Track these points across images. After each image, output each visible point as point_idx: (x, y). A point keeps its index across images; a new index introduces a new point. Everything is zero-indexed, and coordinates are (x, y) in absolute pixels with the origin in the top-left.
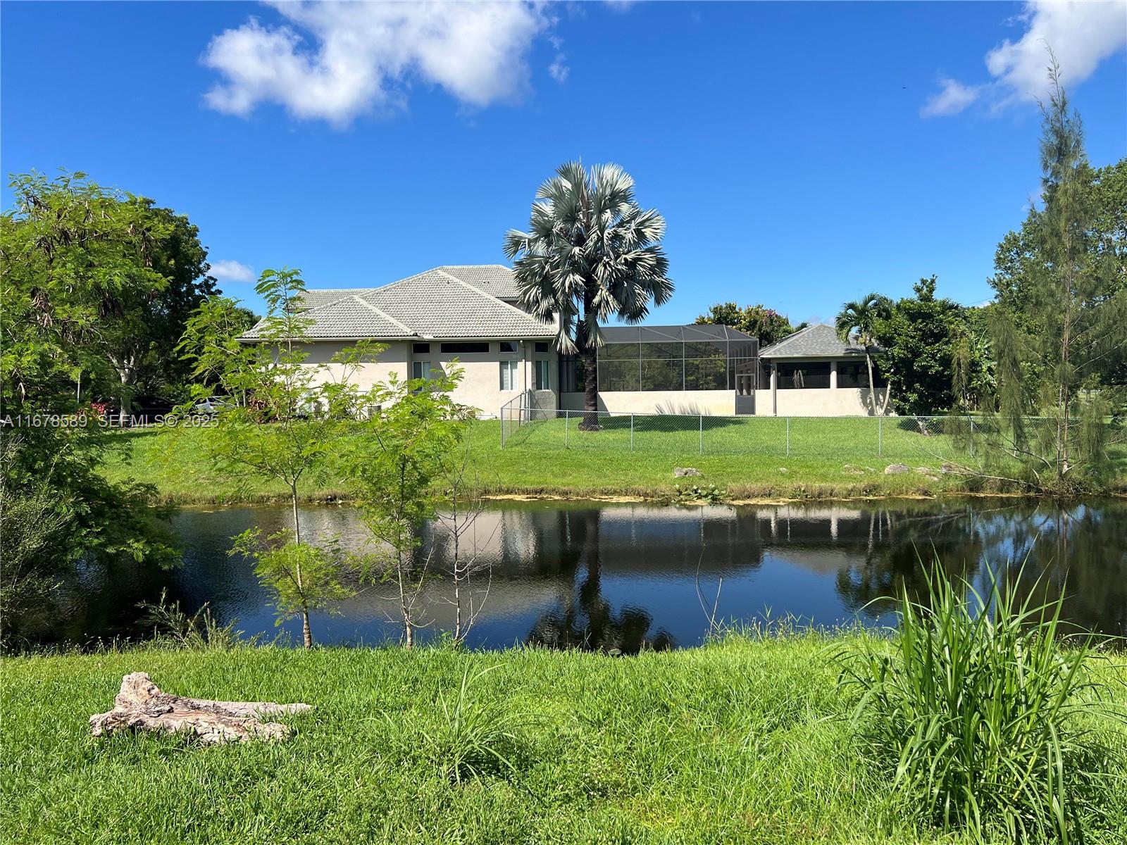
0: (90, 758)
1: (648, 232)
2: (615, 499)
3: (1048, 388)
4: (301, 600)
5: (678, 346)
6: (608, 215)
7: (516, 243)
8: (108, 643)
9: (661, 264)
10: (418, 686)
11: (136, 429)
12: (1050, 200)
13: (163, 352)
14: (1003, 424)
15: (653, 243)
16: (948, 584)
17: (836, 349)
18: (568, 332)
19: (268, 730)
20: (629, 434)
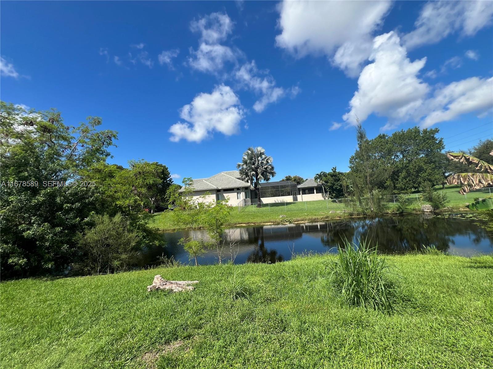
0: (147, 297)
1: (269, 161)
2: (266, 224)
3: (366, 190)
4: (195, 254)
5: (278, 186)
6: (259, 158)
7: (239, 166)
8: (150, 267)
9: (273, 168)
10: (224, 274)
11: (155, 214)
12: (360, 148)
13: (161, 196)
14: (356, 200)
15: (270, 163)
16: (349, 243)
17: (315, 185)
18: (252, 185)
19: (189, 288)
20: (268, 208)
